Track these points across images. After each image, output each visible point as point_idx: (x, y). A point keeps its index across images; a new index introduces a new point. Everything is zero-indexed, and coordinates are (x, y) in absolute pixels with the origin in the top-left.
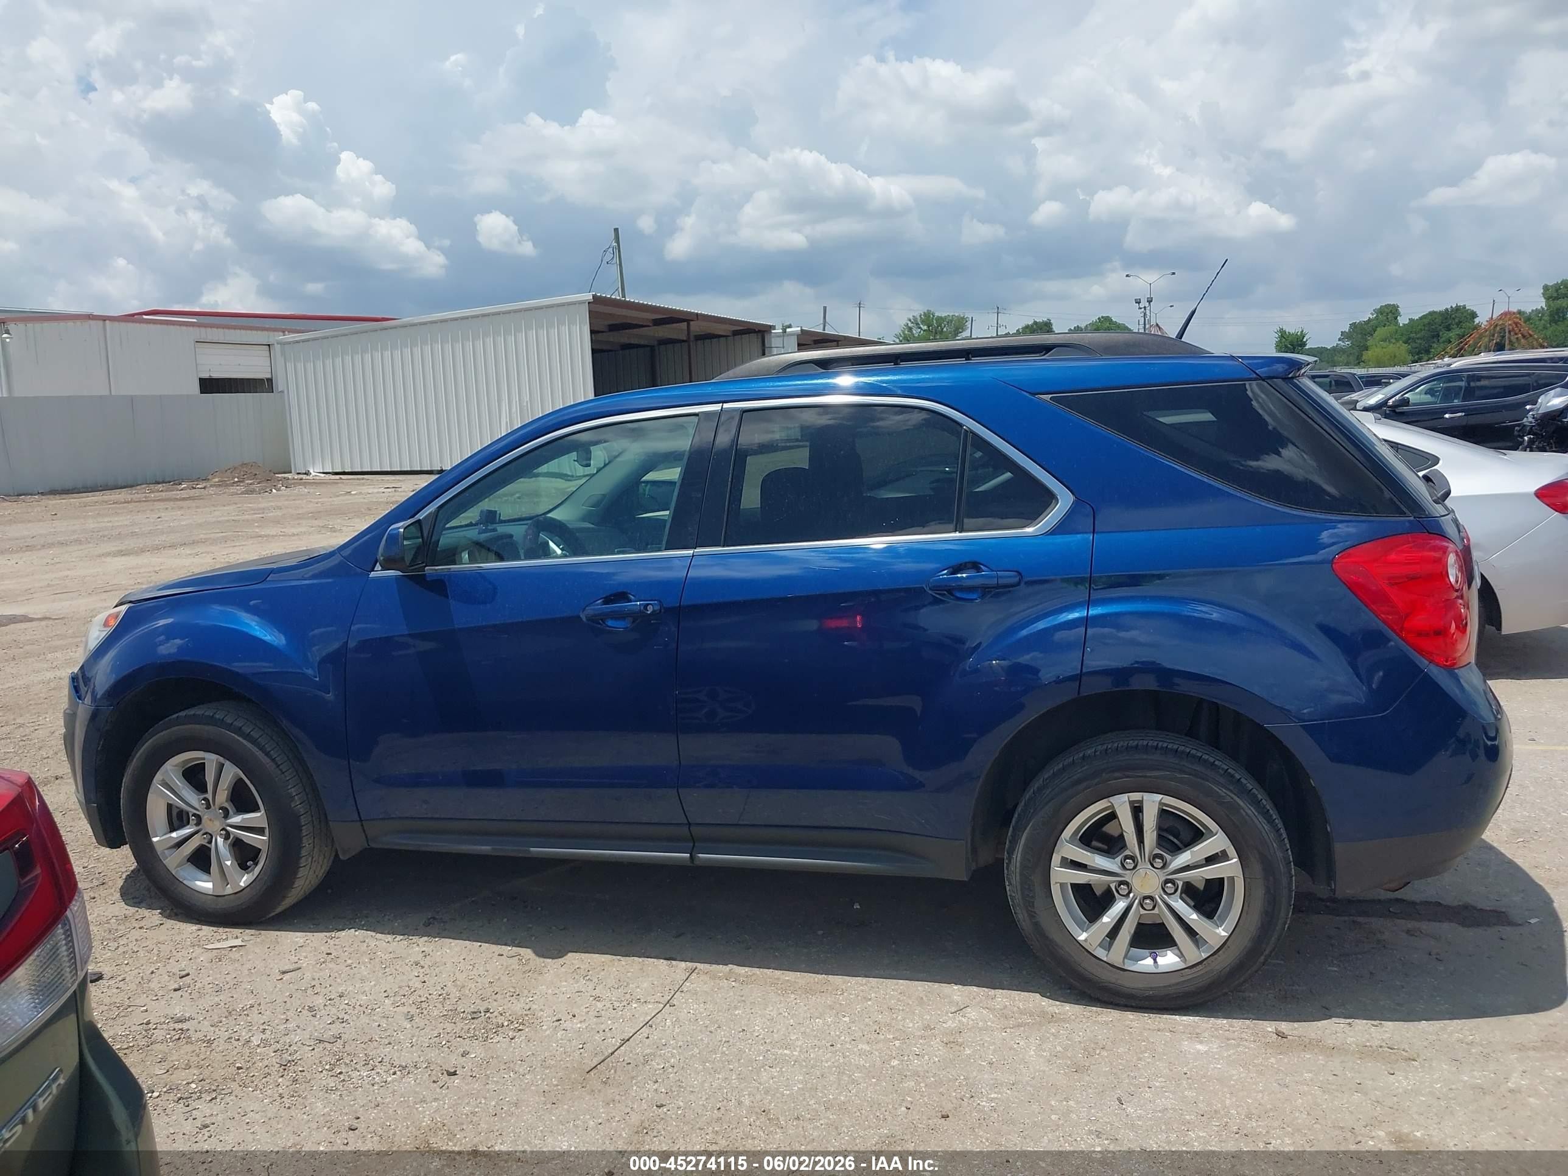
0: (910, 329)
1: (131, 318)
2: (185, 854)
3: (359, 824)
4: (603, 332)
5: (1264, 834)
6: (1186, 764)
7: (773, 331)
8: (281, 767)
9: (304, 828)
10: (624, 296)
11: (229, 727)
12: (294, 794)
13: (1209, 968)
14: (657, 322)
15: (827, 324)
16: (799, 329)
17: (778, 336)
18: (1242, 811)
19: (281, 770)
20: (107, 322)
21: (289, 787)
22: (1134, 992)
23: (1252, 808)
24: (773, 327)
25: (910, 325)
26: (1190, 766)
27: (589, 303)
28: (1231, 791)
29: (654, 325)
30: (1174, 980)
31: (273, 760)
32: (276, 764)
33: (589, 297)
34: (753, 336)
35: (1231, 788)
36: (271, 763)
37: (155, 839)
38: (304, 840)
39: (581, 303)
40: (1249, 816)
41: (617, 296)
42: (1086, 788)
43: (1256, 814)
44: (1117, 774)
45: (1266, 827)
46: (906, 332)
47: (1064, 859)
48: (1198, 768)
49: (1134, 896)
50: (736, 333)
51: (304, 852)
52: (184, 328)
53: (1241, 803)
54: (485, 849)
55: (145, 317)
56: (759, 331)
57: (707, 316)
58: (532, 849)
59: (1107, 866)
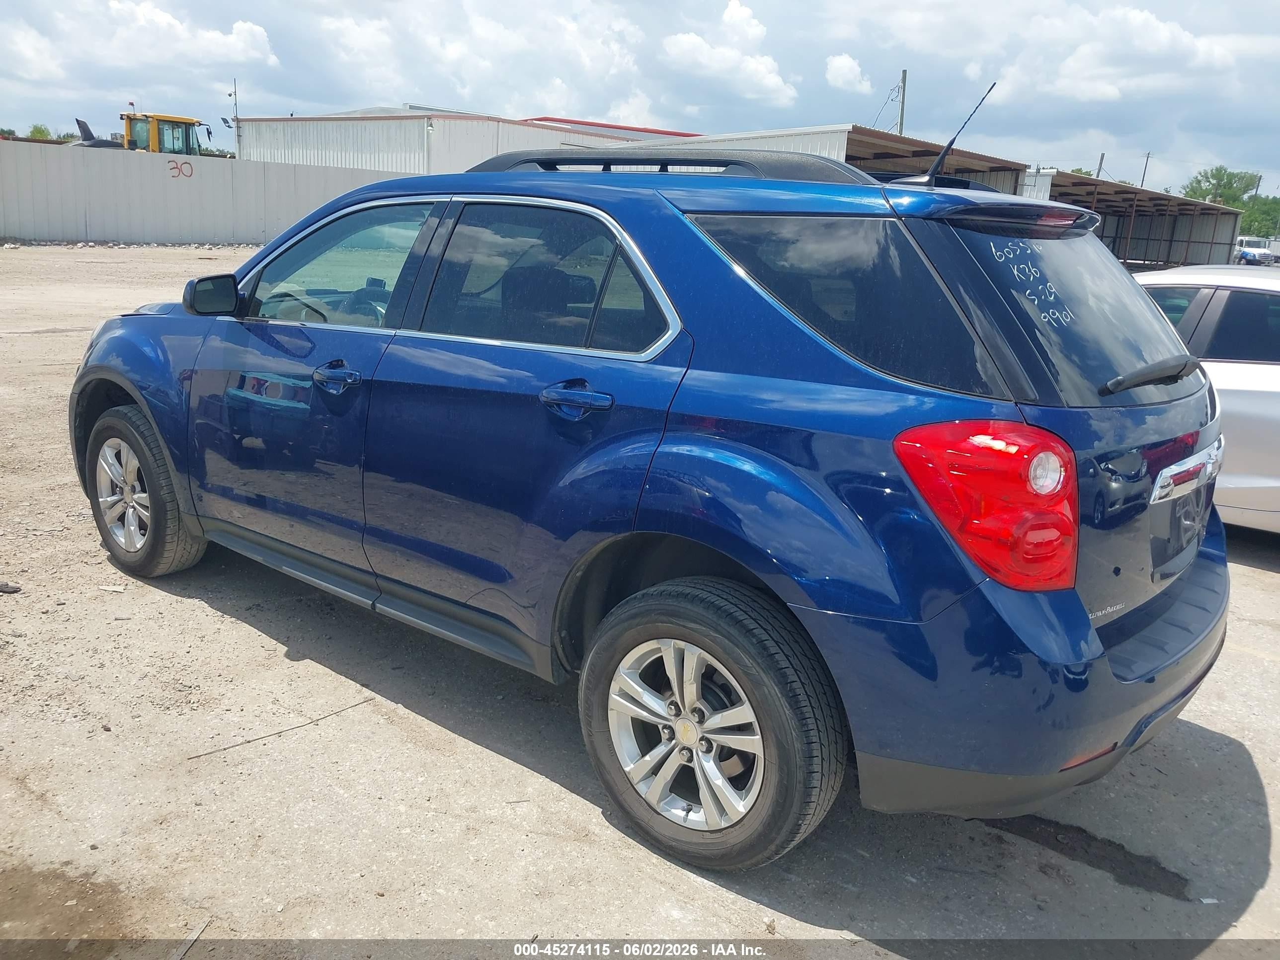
0: (1199, 182)
1: (524, 123)
2: (114, 515)
3: (196, 517)
4: (868, 159)
5: (784, 718)
6: (722, 624)
7: (1027, 170)
8: (158, 462)
9: (169, 512)
10: (901, 132)
11: (133, 424)
12: (164, 485)
13: (724, 839)
14: (916, 154)
15: (1102, 170)
16: (1056, 170)
17: (1031, 175)
18: (766, 689)
19: (157, 464)
20: (501, 123)
21: (161, 479)
22: (660, 838)
23: (776, 689)
24: (1029, 167)
25: (1200, 178)
26: (726, 628)
27: (849, 132)
28: (758, 664)
29: (913, 157)
30: (696, 839)
31: (153, 455)
32: (155, 459)
33: (850, 127)
34: (1008, 174)
35: (760, 661)
36: (152, 458)
37: (101, 500)
38: (169, 522)
39: (842, 132)
40: (772, 697)
41: (895, 132)
42: (638, 625)
43: (779, 695)
44: (664, 618)
45: (787, 712)
46: (1194, 185)
47: (621, 690)
48: (733, 631)
49: (676, 743)
50: (992, 170)
51: (169, 531)
52: (554, 132)
53: (765, 679)
54: (259, 559)
55: (534, 122)
56: (1015, 170)
57: (963, 151)
58: (284, 567)
59: (655, 708)
